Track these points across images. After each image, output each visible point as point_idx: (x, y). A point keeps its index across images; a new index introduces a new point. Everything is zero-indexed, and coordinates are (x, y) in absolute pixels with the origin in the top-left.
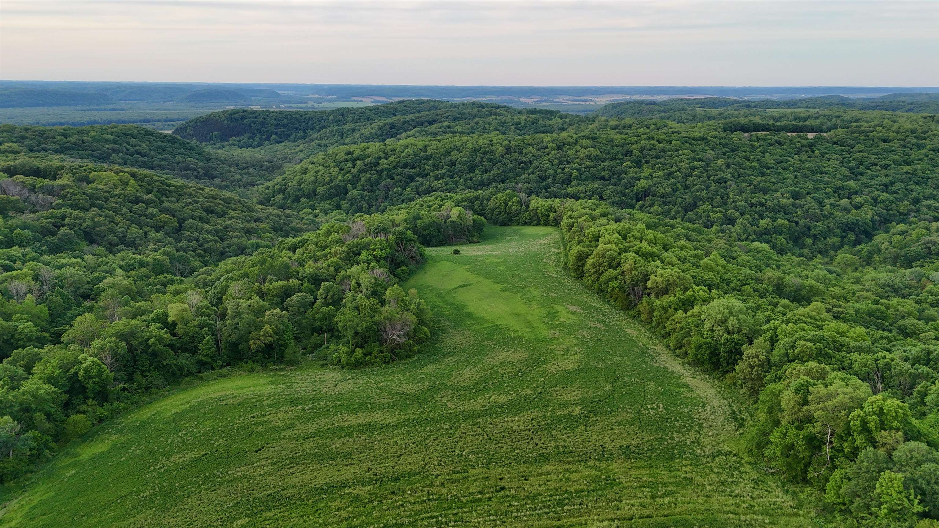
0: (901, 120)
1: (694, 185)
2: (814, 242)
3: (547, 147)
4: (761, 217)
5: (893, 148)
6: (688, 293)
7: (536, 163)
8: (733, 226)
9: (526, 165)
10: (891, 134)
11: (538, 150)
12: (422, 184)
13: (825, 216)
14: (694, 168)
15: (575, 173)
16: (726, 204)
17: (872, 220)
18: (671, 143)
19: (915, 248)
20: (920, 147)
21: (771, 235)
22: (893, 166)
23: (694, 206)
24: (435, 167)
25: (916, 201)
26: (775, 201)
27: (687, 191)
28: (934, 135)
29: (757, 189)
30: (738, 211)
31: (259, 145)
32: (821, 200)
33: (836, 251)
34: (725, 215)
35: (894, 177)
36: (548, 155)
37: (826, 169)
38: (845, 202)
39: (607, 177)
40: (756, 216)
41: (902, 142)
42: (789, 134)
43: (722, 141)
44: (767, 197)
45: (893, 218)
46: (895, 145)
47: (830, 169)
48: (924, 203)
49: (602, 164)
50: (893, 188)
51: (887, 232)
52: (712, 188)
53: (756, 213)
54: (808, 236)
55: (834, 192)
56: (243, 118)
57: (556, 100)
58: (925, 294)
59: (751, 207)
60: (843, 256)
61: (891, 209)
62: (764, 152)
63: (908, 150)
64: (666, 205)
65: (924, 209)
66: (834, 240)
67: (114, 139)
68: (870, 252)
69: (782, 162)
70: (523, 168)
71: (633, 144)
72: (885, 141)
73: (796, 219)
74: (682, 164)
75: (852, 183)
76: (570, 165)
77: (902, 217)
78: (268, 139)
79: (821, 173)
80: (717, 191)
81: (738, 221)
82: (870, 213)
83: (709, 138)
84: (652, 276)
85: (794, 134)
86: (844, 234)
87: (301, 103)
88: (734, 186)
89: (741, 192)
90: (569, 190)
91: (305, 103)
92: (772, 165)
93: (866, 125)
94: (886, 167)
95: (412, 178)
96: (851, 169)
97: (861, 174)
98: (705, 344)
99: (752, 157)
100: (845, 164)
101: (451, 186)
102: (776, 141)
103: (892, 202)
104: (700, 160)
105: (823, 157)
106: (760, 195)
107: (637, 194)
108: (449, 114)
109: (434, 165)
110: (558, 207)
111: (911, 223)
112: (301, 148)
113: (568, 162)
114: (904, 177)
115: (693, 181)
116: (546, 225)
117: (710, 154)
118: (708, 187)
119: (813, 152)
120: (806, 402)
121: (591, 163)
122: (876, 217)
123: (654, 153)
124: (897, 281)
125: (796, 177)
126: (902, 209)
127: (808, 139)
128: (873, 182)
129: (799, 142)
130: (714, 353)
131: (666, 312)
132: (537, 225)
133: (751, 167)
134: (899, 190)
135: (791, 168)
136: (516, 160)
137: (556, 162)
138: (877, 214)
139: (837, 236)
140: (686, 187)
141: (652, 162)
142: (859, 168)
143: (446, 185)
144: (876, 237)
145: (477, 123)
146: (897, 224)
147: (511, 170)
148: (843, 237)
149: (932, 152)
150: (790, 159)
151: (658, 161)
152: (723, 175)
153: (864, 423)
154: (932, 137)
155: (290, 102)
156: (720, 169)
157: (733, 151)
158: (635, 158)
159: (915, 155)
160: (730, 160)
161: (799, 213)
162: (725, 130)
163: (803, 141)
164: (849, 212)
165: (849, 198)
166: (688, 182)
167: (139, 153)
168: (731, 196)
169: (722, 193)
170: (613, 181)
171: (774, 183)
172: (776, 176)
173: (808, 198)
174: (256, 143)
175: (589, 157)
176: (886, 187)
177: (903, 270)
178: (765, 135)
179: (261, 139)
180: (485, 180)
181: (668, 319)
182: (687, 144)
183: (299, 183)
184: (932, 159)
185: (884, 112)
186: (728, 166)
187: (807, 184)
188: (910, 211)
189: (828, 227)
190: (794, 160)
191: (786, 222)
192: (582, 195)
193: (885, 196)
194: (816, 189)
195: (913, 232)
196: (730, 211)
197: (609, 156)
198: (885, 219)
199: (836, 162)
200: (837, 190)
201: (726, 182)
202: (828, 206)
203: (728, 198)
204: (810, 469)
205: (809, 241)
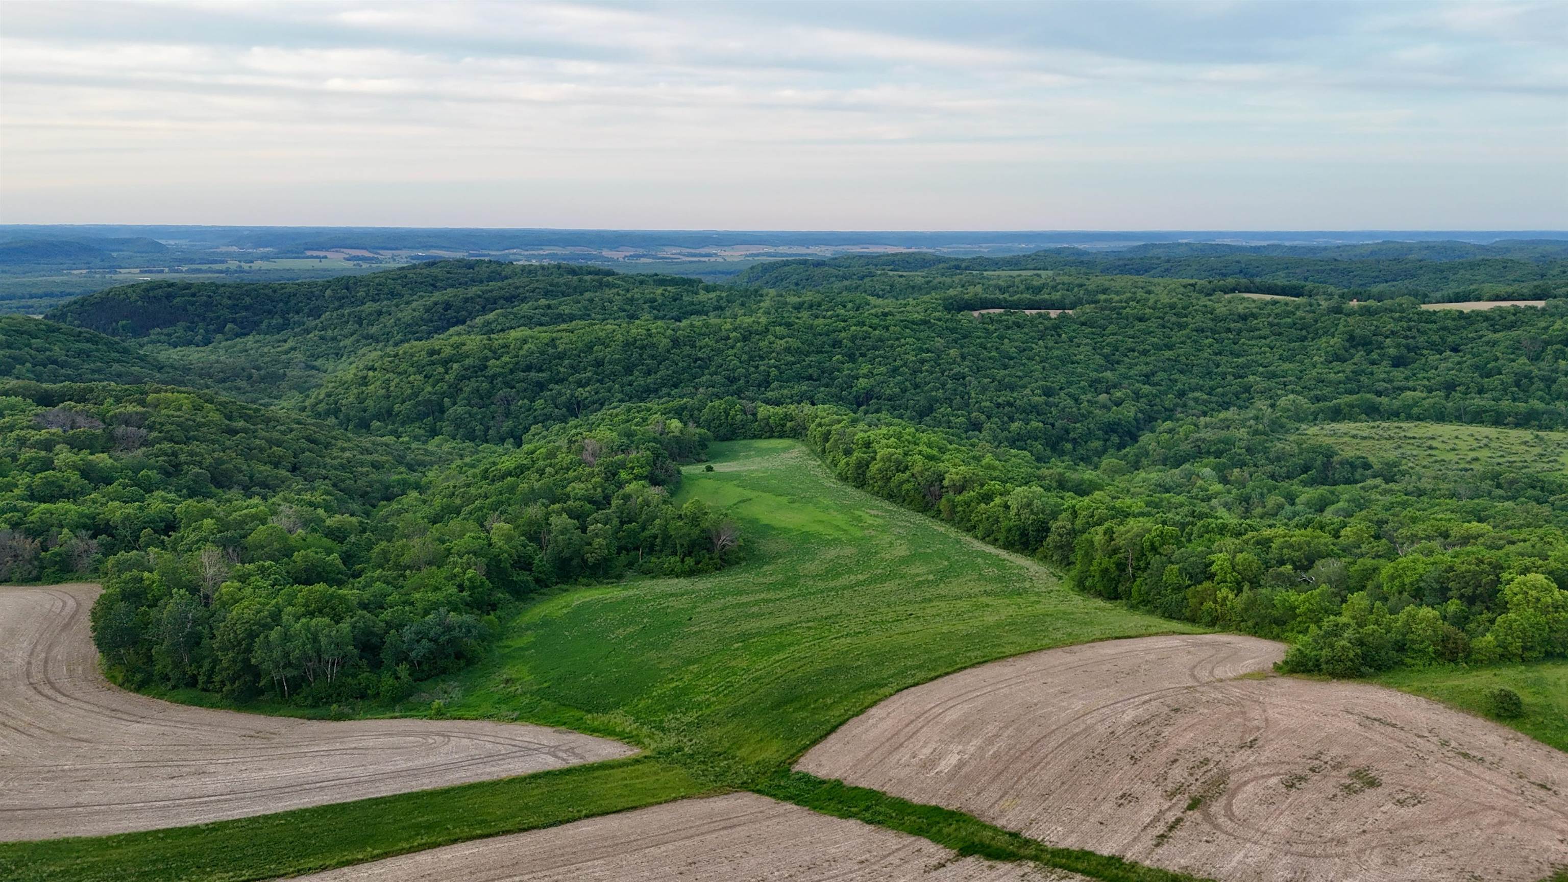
0: (1158, 289)
1: (927, 384)
2: (1074, 448)
3: (728, 338)
4: (1012, 419)
5: (1151, 329)
6: (985, 487)
7: (718, 360)
8: (980, 432)
9: (704, 364)
10: (1147, 311)
11: (717, 342)
12: (560, 393)
13: (1083, 416)
14: (923, 362)
15: (774, 372)
16: (967, 405)
17: (1136, 419)
18: (888, 329)
19: (1185, 447)
20: (1182, 326)
21: (1025, 441)
22: (1153, 351)
23: (930, 410)
24: (574, 369)
25: (1182, 394)
26: (1025, 399)
27: (918, 390)
28: (1196, 310)
29: (1003, 386)
30: (983, 413)
31: (207, 342)
32: (1077, 396)
33: (1100, 458)
34: (969, 419)
35: (1155, 366)
36: (732, 348)
37: (1078, 357)
38: (1103, 397)
39: (815, 376)
40: (1006, 419)
41: (1161, 322)
42: (1027, 312)
43: (948, 324)
44: (1015, 395)
45: (1158, 416)
46: (1153, 324)
47: (1082, 357)
48: (1191, 395)
49: (807, 359)
50: (1156, 379)
51: (1153, 431)
52: (948, 386)
53: (1005, 415)
54: (1067, 441)
55: (1090, 386)
56: (169, 297)
57: (660, 255)
58: (1195, 490)
59: (998, 408)
60: (1107, 461)
61: (1155, 405)
62: (1001, 338)
63: (1167, 331)
64: (895, 410)
65: (1191, 403)
66: (1096, 444)
67: (7, 341)
68: (1137, 456)
69: (1025, 350)
70: (699, 367)
71: (840, 331)
72: (1141, 320)
73: (1051, 420)
74: (907, 356)
75: (1108, 374)
76: (766, 362)
77: (1167, 413)
78: (220, 330)
79: (1073, 363)
80: (955, 390)
81: (985, 425)
82: (1133, 409)
83: (932, 321)
84: (947, 475)
85: (1034, 312)
86: (1107, 437)
87: (215, 262)
88: (975, 383)
89: (984, 390)
90: (770, 394)
91: (222, 262)
92: (1015, 355)
93: (1116, 298)
94: (1145, 353)
95: (541, 386)
96: (1106, 357)
97: (1118, 363)
98: (1014, 526)
99: (989, 345)
100: (1098, 351)
101: (603, 394)
102: (1014, 323)
103: (1155, 396)
104: (928, 351)
105: (1072, 342)
106: (1008, 393)
107: (857, 398)
108: (536, 285)
109: (572, 367)
110: (796, 414)
111: (1178, 420)
112: (290, 344)
113: (762, 358)
114: (1166, 364)
115: (925, 378)
116: (781, 437)
117: (939, 342)
118: (943, 385)
119: (1060, 336)
120: (1112, 539)
121: (793, 359)
122: (1140, 415)
123: (869, 343)
124: (1168, 480)
125: (1044, 368)
126: (1167, 404)
127: (1051, 319)
128: (1132, 373)
129: (1041, 323)
130: (1024, 534)
131: (968, 507)
132: (769, 438)
133: (990, 358)
134: (1162, 380)
135: (1037, 358)
136: (689, 356)
137: (745, 357)
138: (1141, 411)
139: (1099, 439)
140: (916, 386)
141: (870, 354)
142: (1114, 355)
143: (596, 393)
144: (1141, 438)
145: (591, 301)
146: (1163, 422)
147: (684, 370)
148: (1106, 440)
149: (1195, 333)
150: (1034, 345)
151: (877, 353)
152: (959, 369)
153: (1152, 544)
154: (1194, 313)
155: (192, 261)
156: (954, 362)
157: (965, 337)
158: (846, 350)
159: (1177, 336)
160: (965, 350)
161: (1054, 413)
162: (947, 309)
163: (1046, 322)
164: (1109, 409)
165: (1108, 393)
166: (918, 380)
167: (55, 362)
168: (973, 395)
169: (962, 391)
170: (824, 381)
171: (1020, 378)
172: (1022, 368)
173: (1062, 394)
174: (200, 337)
175: (788, 350)
176: (1147, 378)
177: (1174, 470)
178: (1000, 315)
179: (207, 331)
180: (651, 385)
181: (971, 512)
182: (908, 330)
183: (361, 399)
184: (1195, 342)
185: (1136, 278)
186: (963, 358)
187: (1058, 377)
188: (1176, 405)
189: (1089, 429)
190: (1039, 347)
191: (1041, 425)
192: (788, 401)
193: (1146, 389)
194: (1070, 383)
195: (1181, 430)
196: (974, 414)
197: (813, 348)
198: (1149, 417)
199: (1088, 348)
200: (1093, 383)
201: (964, 378)
202: (1086, 403)
203: (969, 398)
204: (1120, 585)
205: (1069, 446)
